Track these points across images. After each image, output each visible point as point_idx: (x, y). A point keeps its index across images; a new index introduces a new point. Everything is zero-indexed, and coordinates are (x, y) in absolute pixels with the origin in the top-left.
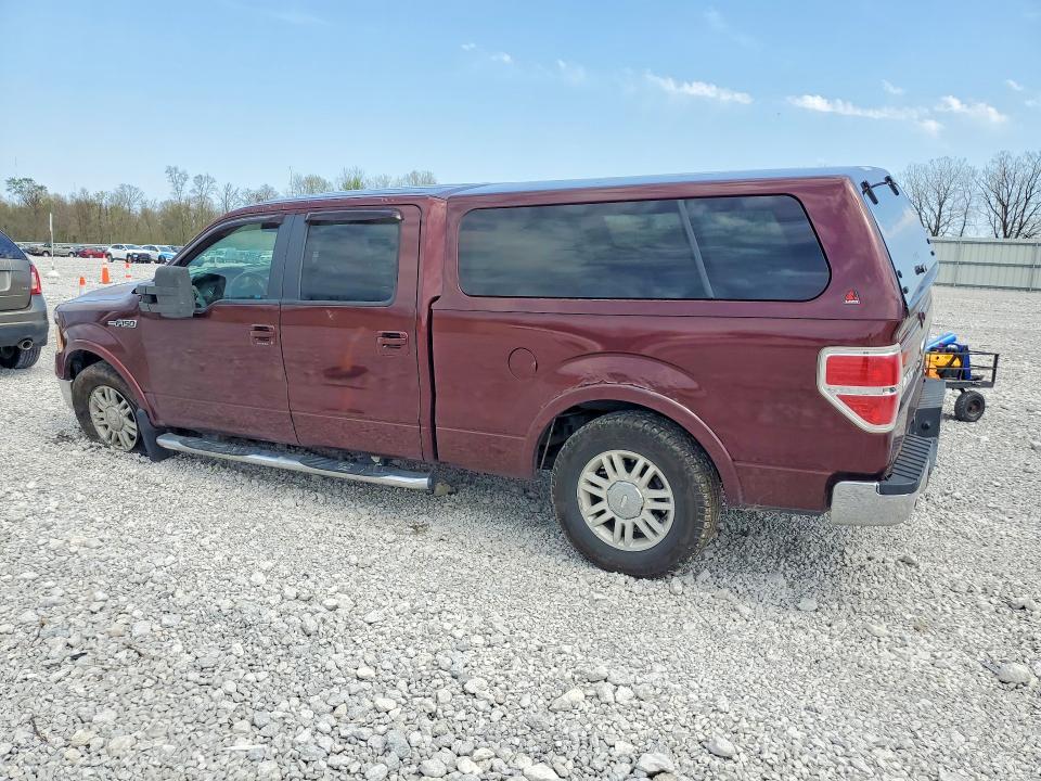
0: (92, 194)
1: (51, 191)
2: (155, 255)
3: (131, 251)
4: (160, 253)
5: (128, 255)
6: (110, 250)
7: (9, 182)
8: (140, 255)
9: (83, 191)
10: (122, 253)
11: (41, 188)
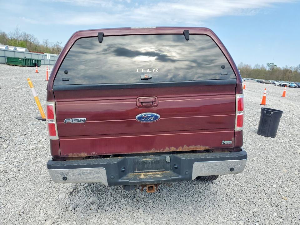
0: (289, 67)
1: (278, 66)
2: (288, 85)
3: (281, 83)
4: (290, 84)
5: (280, 84)
6: (276, 82)
7: (267, 64)
8: (283, 84)
9: (286, 66)
10: (278, 83)
11: (275, 66)
